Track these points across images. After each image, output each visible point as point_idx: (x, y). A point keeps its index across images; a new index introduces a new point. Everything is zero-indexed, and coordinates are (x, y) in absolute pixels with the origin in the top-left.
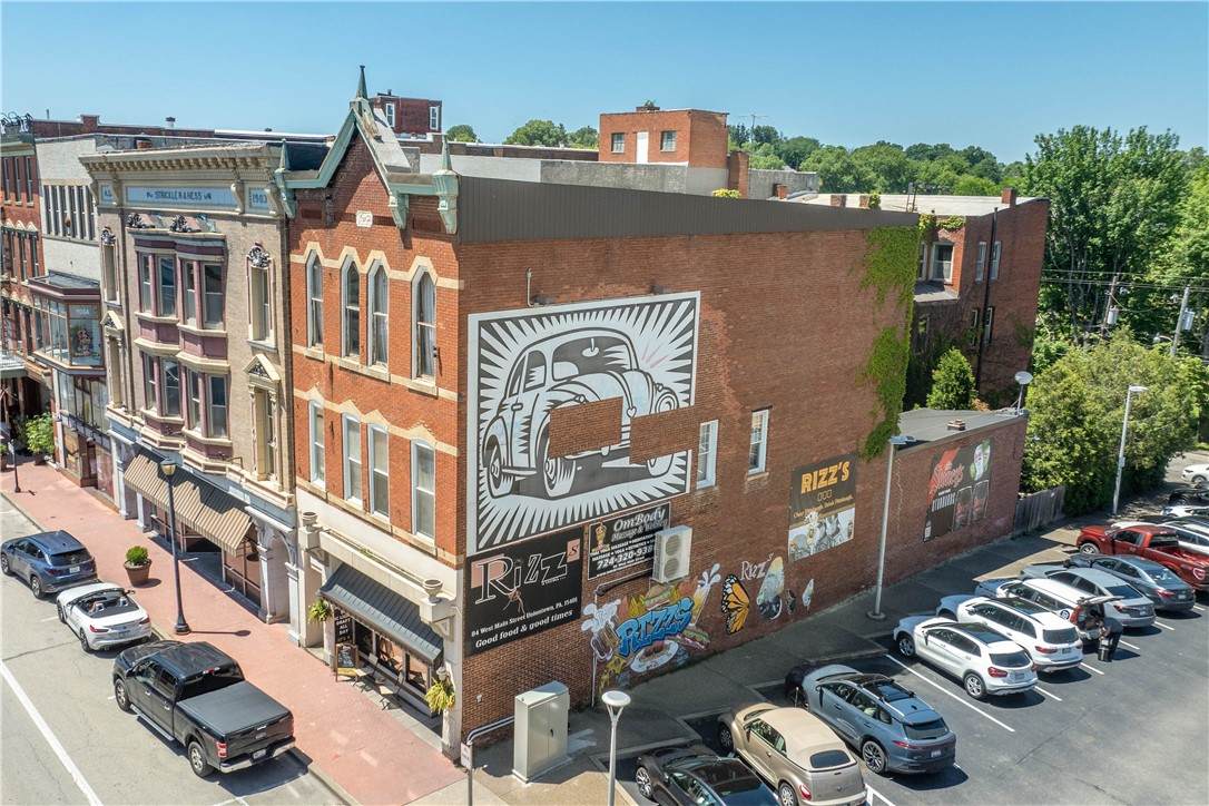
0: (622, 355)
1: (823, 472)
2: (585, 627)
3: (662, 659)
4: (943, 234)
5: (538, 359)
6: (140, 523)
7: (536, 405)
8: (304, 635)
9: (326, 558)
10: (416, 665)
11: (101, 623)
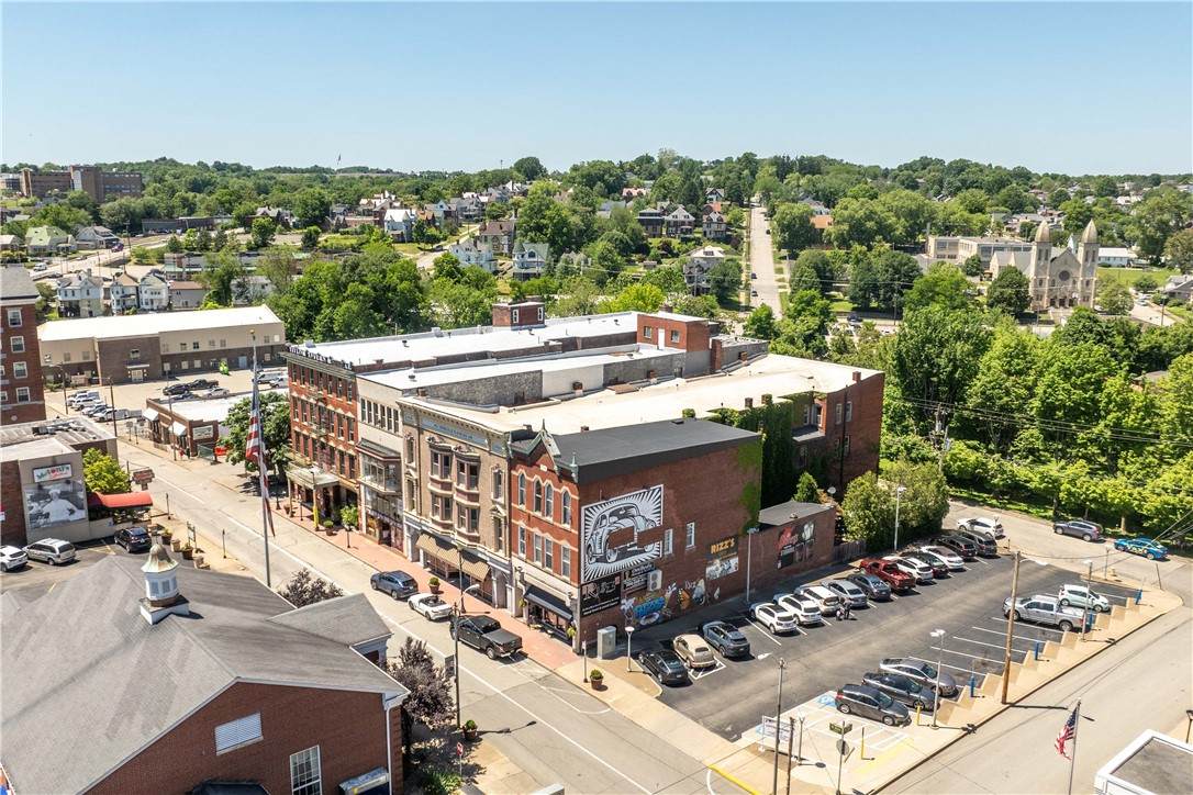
0: (633, 511)
1: (722, 544)
2: (622, 607)
3: (653, 620)
4: (816, 401)
5: (604, 517)
6: (421, 564)
7: (603, 533)
8: (514, 612)
9: (525, 583)
10: (562, 622)
11: (435, 609)
